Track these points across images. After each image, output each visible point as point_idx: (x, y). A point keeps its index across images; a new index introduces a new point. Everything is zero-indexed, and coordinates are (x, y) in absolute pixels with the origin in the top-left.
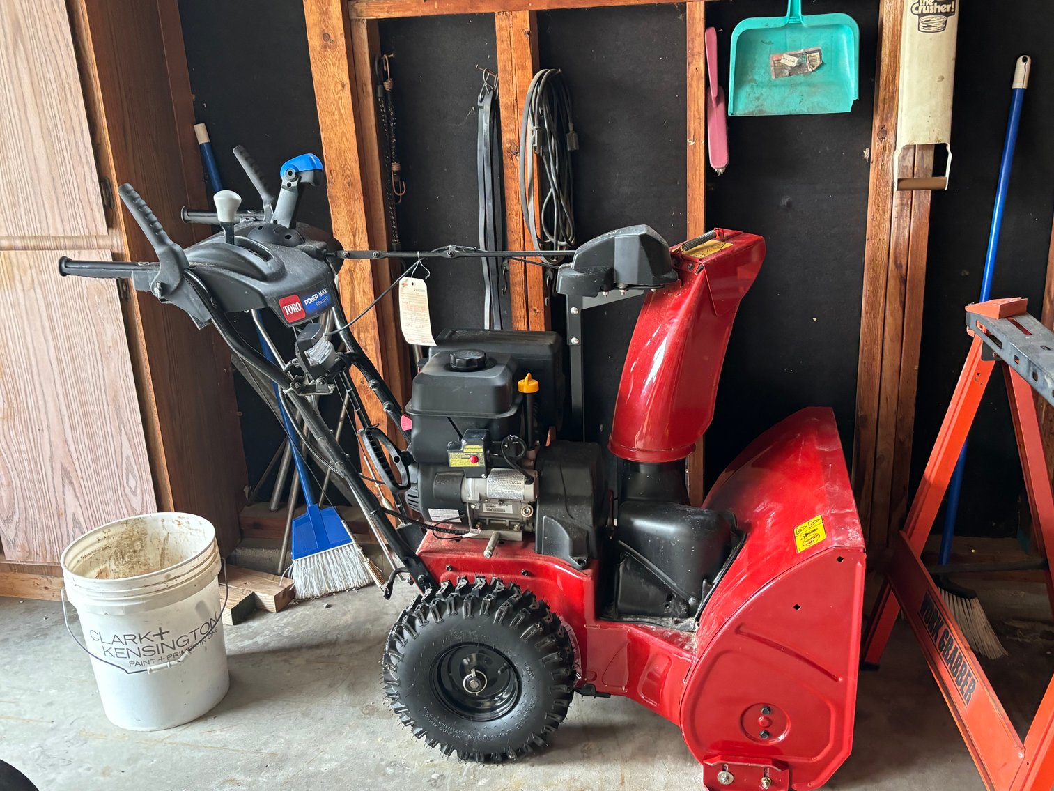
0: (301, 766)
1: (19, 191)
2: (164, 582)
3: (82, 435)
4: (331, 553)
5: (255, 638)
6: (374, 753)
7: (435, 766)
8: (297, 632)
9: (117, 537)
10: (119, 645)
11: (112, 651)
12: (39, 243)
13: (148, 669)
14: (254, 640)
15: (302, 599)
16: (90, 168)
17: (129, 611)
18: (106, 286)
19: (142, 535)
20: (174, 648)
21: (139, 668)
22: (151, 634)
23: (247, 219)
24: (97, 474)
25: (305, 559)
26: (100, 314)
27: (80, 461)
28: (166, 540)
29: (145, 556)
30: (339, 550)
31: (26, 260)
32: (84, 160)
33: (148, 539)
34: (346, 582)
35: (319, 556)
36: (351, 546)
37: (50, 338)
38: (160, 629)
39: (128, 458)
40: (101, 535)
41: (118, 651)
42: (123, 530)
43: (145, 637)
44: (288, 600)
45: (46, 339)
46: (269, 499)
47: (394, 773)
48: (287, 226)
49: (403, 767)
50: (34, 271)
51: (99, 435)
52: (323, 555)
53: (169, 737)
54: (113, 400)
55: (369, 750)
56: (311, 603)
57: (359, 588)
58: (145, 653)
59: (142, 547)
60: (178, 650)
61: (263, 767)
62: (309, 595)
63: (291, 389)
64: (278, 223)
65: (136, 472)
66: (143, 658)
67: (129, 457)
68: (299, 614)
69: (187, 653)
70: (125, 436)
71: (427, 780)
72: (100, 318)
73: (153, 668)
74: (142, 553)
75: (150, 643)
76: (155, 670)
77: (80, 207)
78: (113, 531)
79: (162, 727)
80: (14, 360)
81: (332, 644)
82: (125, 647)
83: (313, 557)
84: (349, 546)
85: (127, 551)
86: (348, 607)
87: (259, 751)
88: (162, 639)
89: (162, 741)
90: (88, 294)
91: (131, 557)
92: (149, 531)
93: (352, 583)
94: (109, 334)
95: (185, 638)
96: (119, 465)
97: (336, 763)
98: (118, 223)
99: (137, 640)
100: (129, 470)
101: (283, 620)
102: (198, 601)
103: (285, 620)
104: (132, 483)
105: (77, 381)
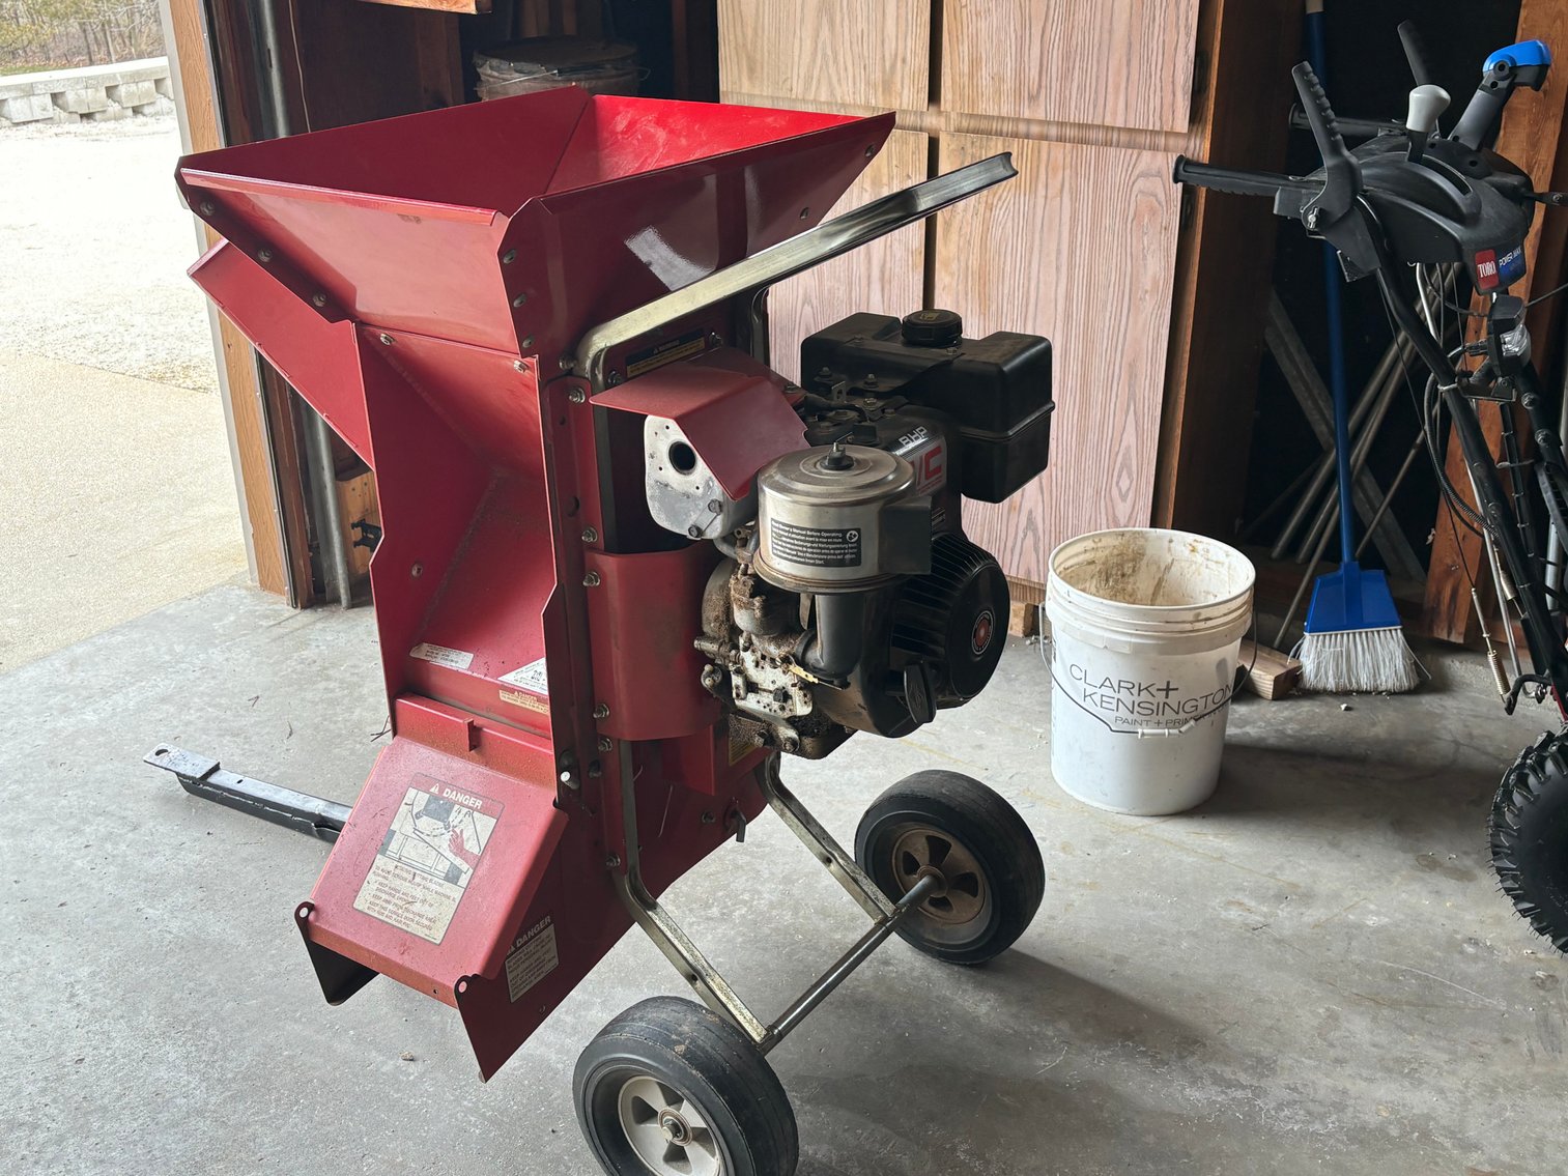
0: (1336, 911)
1: (1078, 59)
2: (1191, 622)
3: (1072, 407)
4: (1364, 635)
5: (1244, 726)
6: (1443, 921)
7: (1539, 960)
8: (1305, 732)
9: (1107, 552)
10: (1110, 692)
11: (1097, 698)
12: (1083, 133)
13: (1140, 731)
14: (1244, 730)
15: (1309, 690)
16: (1188, 35)
17: (1138, 650)
18: (1164, 204)
19: (1138, 556)
20: (1177, 713)
21: (1126, 727)
22: (1156, 687)
23: (1390, 131)
24: (1078, 461)
25: (1325, 636)
26: (1146, 243)
27: (1060, 441)
28: (1168, 568)
29: (1135, 584)
30: (1376, 634)
31: (1061, 157)
32: (1182, 23)
33: (1144, 562)
34: (1375, 681)
35: (1345, 636)
36: (1393, 632)
37: (1064, 269)
38: (1168, 683)
39: (1128, 448)
40: (1089, 544)
41: (1104, 699)
42: (1116, 543)
43: (1146, 688)
44: (1291, 687)
45: (1058, 269)
46: (1272, 543)
47: (1476, 954)
48: (1474, 147)
49: (1490, 949)
50: (1068, 172)
51: (1096, 414)
52: (1351, 636)
53: (1143, 827)
54: (1130, 365)
55: (1434, 914)
56: (1322, 698)
57: (1391, 693)
58: (1139, 709)
59: (1134, 571)
60: (1182, 715)
61: (1281, 897)
62: (1320, 686)
63: (1455, 385)
64: (1461, 141)
65: (1134, 468)
66: (1136, 716)
67: (1130, 447)
68: (1306, 709)
69: (1192, 722)
70: (1133, 417)
71: (1530, 976)
72: (1144, 248)
73: (1146, 731)
74: (1131, 580)
75: (1151, 699)
76: (1148, 735)
77: (1158, 89)
78: (1106, 542)
79: (1133, 812)
80: (1006, 291)
81: (1361, 760)
82: (1116, 696)
83: (1336, 635)
84: (1390, 631)
85: (1114, 572)
86: (1378, 717)
87: (1272, 875)
88: (1167, 697)
89: (1134, 830)
90: (1135, 214)
91: (1116, 581)
92: (1149, 552)
93: (1384, 684)
94: (1150, 273)
95: (1194, 703)
96: (1113, 456)
97: (1387, 920)
98: (1204, 117)
99: (1135, 691)
100: (1125, 465)
101: (1282, 712)
102: (1222, 657)
103: (1286, 713)
104: (1125, 483)
105: (1085, 333)
